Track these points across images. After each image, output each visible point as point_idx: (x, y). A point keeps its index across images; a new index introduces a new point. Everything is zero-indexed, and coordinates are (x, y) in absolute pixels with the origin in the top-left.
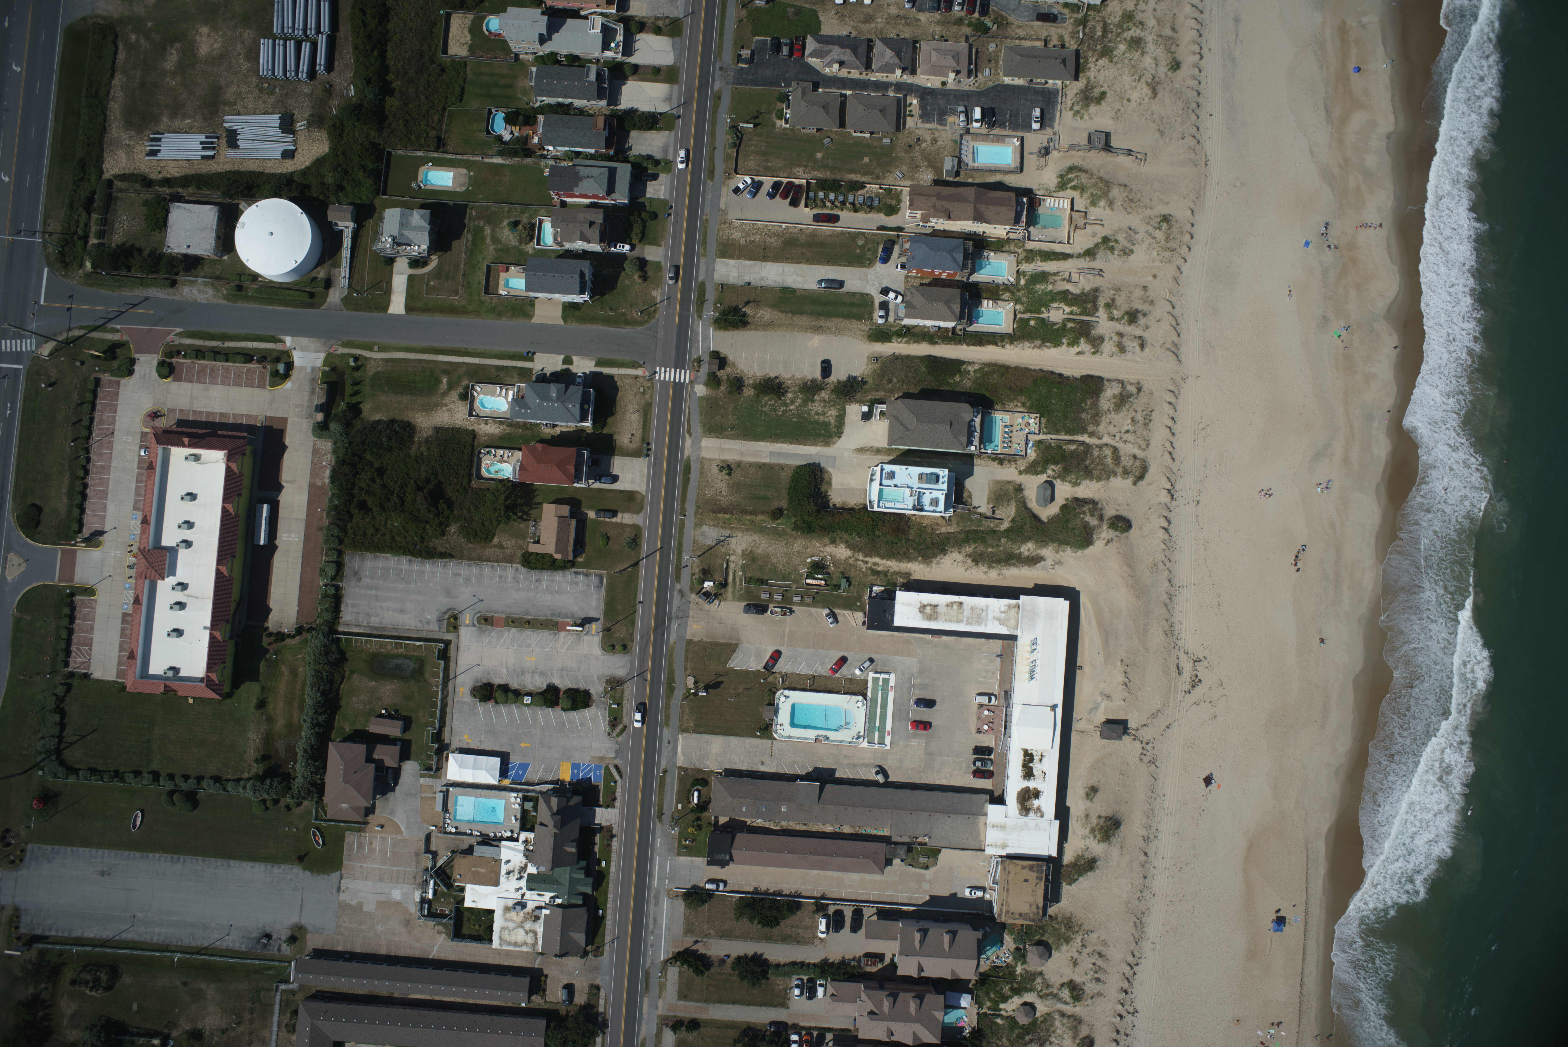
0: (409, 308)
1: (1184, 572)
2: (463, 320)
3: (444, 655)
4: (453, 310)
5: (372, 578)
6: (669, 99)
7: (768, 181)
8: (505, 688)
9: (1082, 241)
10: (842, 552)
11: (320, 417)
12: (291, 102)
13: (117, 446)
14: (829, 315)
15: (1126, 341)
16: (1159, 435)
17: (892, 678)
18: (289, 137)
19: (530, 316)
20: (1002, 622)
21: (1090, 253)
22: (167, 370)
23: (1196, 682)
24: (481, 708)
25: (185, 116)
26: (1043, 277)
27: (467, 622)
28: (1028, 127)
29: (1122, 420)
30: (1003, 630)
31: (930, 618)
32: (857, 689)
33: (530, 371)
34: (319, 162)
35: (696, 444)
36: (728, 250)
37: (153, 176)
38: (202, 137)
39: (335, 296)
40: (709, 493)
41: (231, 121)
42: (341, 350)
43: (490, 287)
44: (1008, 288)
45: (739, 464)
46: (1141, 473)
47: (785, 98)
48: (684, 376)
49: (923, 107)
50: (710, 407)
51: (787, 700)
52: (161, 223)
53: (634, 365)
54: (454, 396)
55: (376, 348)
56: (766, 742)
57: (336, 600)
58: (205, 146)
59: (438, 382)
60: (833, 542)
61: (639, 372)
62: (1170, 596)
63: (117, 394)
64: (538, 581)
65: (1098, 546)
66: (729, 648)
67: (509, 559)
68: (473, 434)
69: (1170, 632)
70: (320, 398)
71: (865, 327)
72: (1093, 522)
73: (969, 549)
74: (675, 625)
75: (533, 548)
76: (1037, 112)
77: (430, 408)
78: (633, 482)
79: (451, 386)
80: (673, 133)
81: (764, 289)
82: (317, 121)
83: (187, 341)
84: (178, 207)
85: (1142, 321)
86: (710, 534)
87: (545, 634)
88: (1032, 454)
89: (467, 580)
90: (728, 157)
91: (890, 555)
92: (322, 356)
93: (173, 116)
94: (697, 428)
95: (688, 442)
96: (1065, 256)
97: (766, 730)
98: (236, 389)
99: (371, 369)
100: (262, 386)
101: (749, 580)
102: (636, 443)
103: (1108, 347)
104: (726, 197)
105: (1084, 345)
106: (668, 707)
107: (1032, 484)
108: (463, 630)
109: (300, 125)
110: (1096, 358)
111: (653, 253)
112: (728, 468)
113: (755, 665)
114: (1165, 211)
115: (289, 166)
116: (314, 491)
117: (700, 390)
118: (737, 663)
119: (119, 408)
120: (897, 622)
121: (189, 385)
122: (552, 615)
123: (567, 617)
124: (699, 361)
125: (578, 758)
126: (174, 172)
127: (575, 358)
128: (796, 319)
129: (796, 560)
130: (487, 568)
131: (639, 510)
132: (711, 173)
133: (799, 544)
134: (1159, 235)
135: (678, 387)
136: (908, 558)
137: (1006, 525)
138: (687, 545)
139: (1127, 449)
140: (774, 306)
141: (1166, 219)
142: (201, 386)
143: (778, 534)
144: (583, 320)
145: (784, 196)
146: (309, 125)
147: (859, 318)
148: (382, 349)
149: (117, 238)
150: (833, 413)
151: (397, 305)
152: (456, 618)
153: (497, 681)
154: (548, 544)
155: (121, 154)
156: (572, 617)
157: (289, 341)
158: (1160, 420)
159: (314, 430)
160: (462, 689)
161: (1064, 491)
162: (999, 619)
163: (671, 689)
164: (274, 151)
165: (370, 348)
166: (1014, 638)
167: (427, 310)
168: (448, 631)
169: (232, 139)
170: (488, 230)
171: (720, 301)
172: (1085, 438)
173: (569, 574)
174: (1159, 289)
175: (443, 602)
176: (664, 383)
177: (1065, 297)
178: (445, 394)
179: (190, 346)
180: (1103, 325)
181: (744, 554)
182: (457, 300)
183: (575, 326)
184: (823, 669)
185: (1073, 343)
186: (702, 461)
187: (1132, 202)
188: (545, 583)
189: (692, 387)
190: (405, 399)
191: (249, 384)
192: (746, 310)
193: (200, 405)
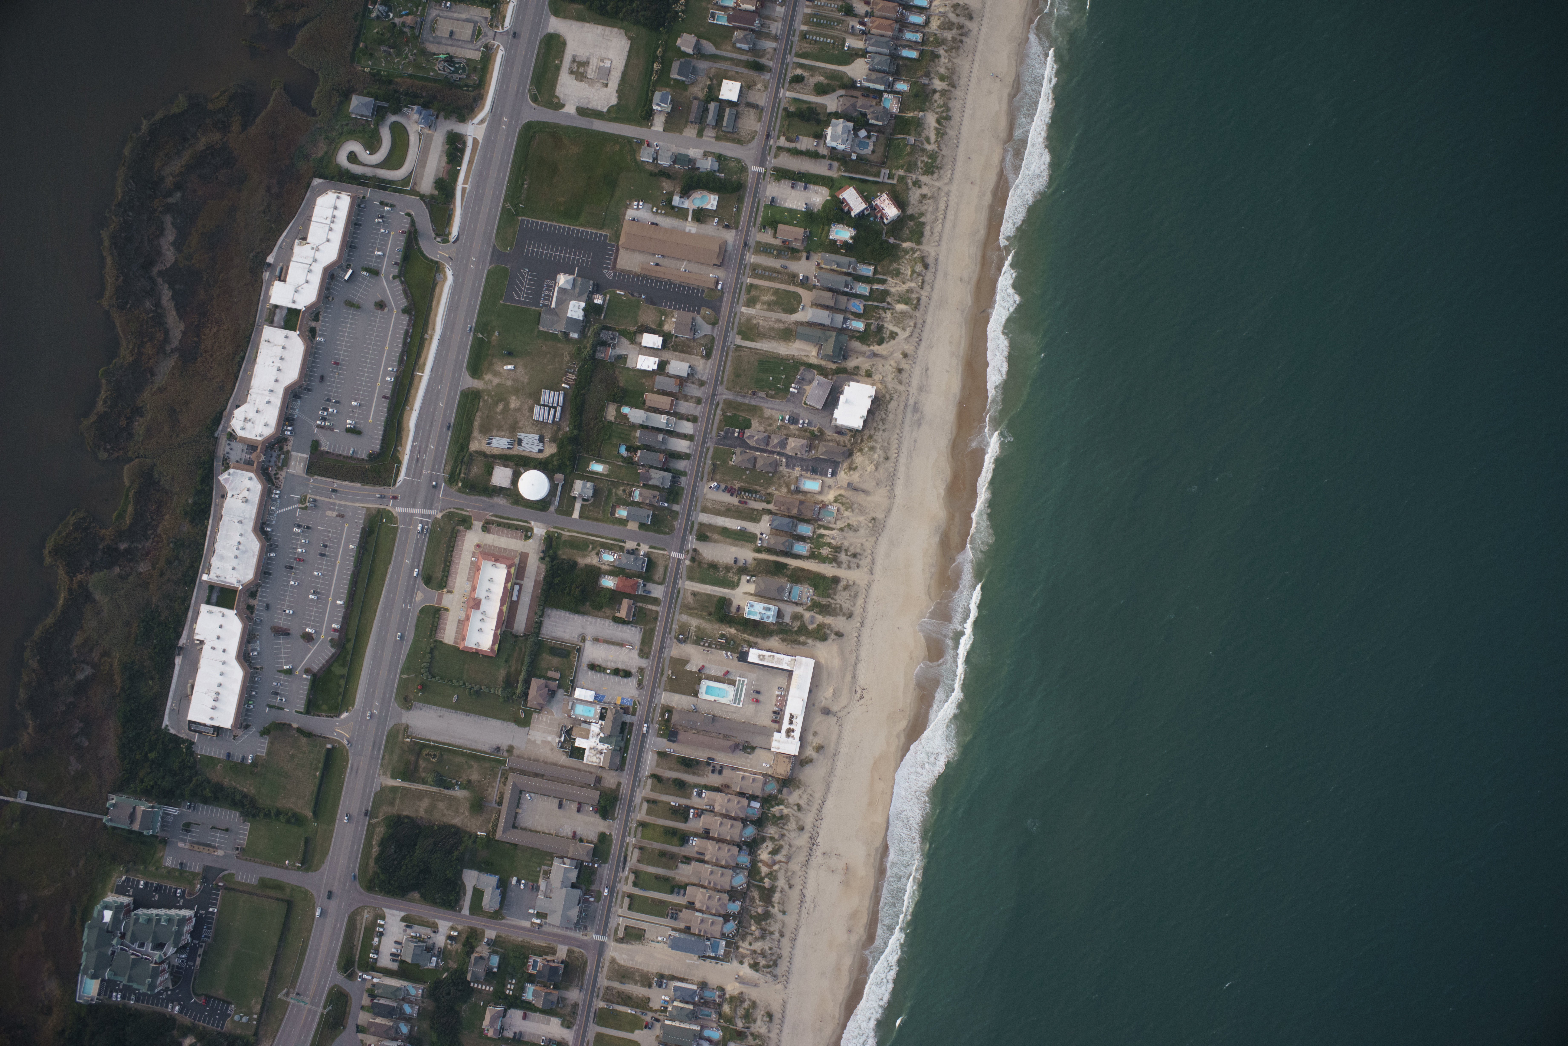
0: (580, 517)
1: (863, 655)
2: (601, 524)
3: (579, 650)
4: (597, 520)
5: (554, 618)
6: (689, 447)
7: (723, 486)
8: (599, 666)
9: (840, 524)
10: (733, 631)
11: (542, 555)
12: (544, 431)
13: (463, 556)
14: (740, 540)
15: (852, 565)
16: (860, 601)
17: (746, 680)
18: (542, 444)
19: (626, 526)
20: (788, 665)
21: (842, 529)
22: (485, 529)
23: (862, 697)
24: (590, 672)
25: (502, 431)
26: (822, 536)
27: (589, 639)
28: (826, 475)
29: (845, 594)
30: (788, 668)
31: (762, 660)
32: (732, 683)
33: (623, 547)
34: (552, 456)
35: (683, 583)
36: (704, 510)
37: (488, 453)
38: (508, 440)
39: (552, 509)
40: (686, 602)
41: (520, 435)
42: (552, 530)
43: (613, 513)
44: (809, 538)
45: (698, 593)
46: (850, 616)
47: (734, 453)
48: (682, 556)
49: (787, 462)
50: (690, 569)
51: (705, 683)
52: (490, 472)
53: (663, 549)
54: (594, 553)
55: (566, 530)
56: (695, 699)
57: (540, 624)
58: (509, 444)
59: (588, 547)
60: (730, 627)
61: (665, 553)
62: (856, 664)
63: (465, 535)
64: (618, 627)
65: (830, 641)
66: (686, 662)
67: (607, 618)
68: (600, 568)
69: (854, 677)
70: (542, 548)
71: (753, 546)
72: (828, 632)
73: (781, 636)
74: (667, 650)
75: (617, 615)
76: (830, 470)
77: (584, 556)
78: (658, 594)
79: (593, 549)
80: (689, 461)
81: (717, 527)
82: (553, 440)
83: (494, 518)
84: (497, 467)
85: (859, 557)
86: (685, 618)
87: (617, 648)
88: (809, 603)
89: (591, 623)
90: (709, 474)
91: (751, 635)
92: (545, 531)
93: (498, 431)
94: (684, 577)
95: (680, 581)
96: (832, 529)
97: (696, 695)
98: (510, 539)
99: (563, 539)
100: (521, 539)
101: (697, 637)
102: (661, 580)
103: (845, 566)
104: (706, 490)
105: (834, 564)
106: (660, 680)
107: (807, 615)
108: (587, 642)
109: (546, 440)
110: (839, 570)
111: (676, 507)
112: (694, 594)
113: (695, 669)
114: (874, 515)
115: (540, 456)
116: (536, 582)
117: (687, 562)
118: (688, 668)
119: (465, 541)
120: (749, 660)
121: (493, 535)
122: (621, 641)
124: (688, 551)
125: (624, 695)
126: (496, 452)
127: (641, 545)
128: (727, 540)
129: (715, 632)
130: (598, 620)
131: (658, 605)
132: (702, 478)
133: (717, 626)
134: (871, 525)
135: (679, 560)
136: (757, 636)
137: (796, 629)
138: (675, 621)
139: (845, 606)
140: (720, 534)
141: (874, 519)
142: (498, 537)
143: (710, 621)
144: (646, 530)
145: (729, 491)
146: (550, 441)
147: (751, 542)
148: (569, 531)
149: (472, 475)
150: (736, 578)
151: (576, 515)
152: (585, 637)
153: (597, 663)
154: (623, 614)
155: (476, 442)
156: (628, 642)
157: (533, 523)
158: (861, 596)
159: (539, 559)
160: (584, 664)
161: (820, 618)
162: (786, 663)
163: (662, 674)
164: (535, 449)
165: (563, 530)
166: (791, 672)
167: (588, 518)
168: (581, 642)
169: (520, 442)
170: (614, 490)
171: (699, 529)
172: (830, 600)
173: (629, 627)
174: (868, 545)
175: (581, 631)
176: (674, 558)
177: (829, 545)
178: (591, 551)
179: (495, 520)
180: (843, 557)
181: (696, 627)
182: (600, 516)
183: (643, 532)
184: (720, 674)
185: (831, 563)
186: (685, 589)
187: (862, 511)
188: (620, 628)
189: (685, 561)
190: (575, 551)
191: (516, 538)
192: (709, 534)
193: (497, 544)
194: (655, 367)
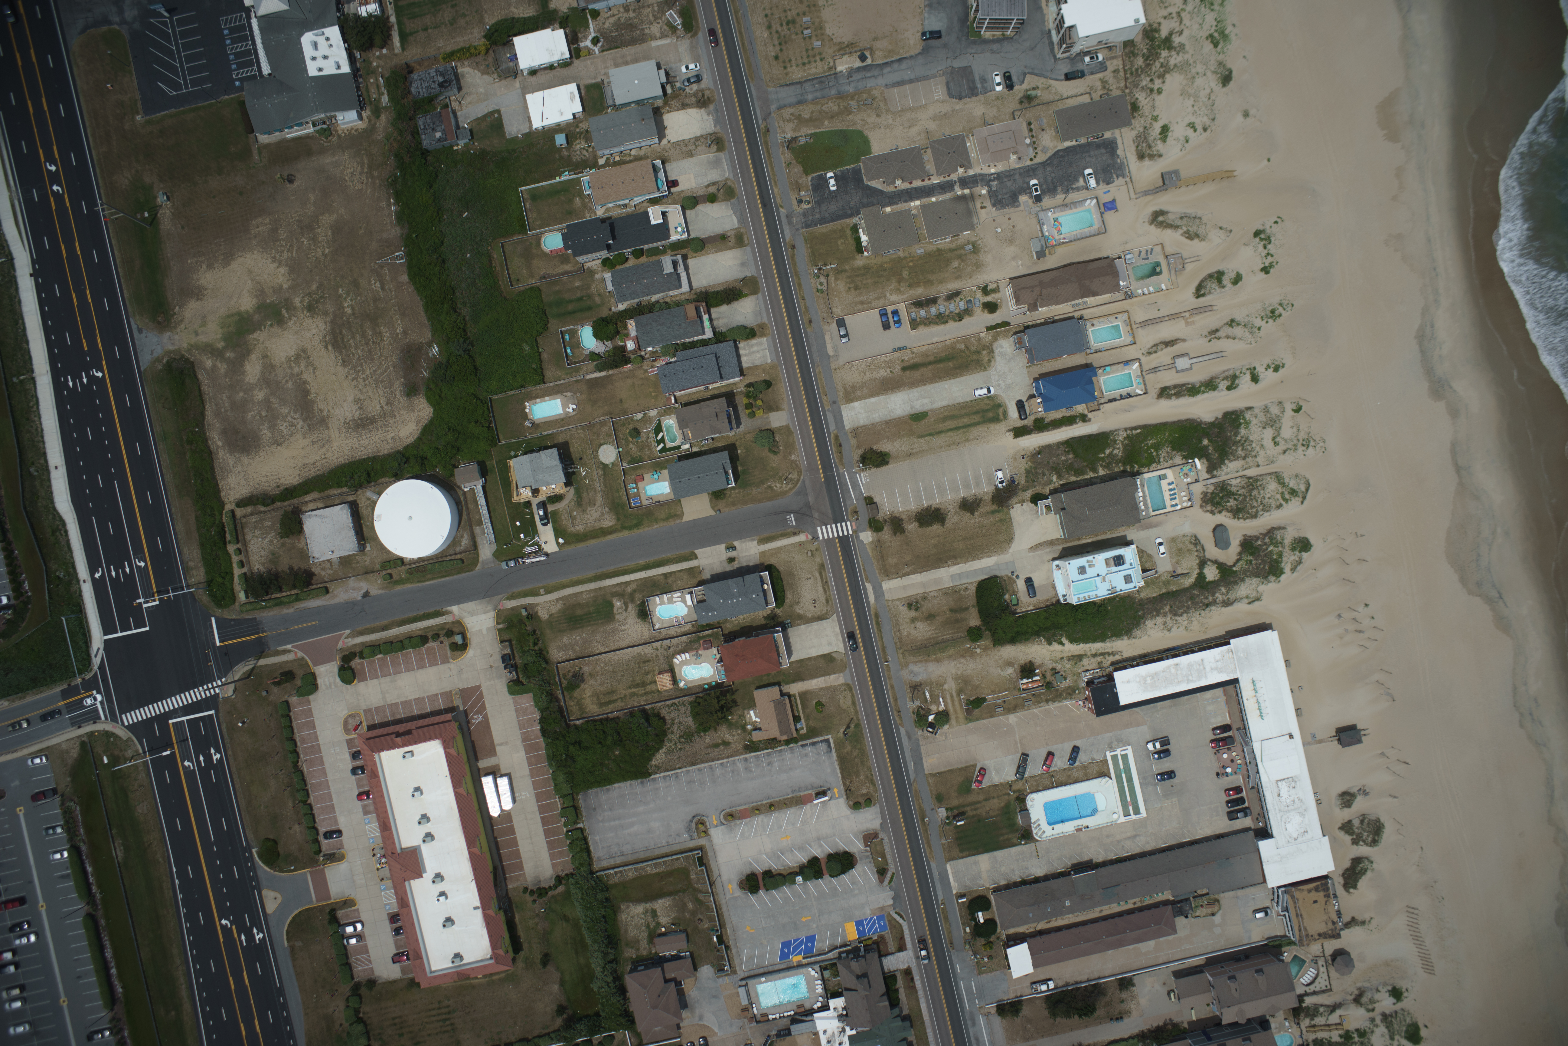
0: (561, 543)
2: (617, 539)
3: (703, 860)
4: (604, 533)
5: (611, 809)
6: (744, 263)
8: (769, 874)
10: (1048, 648)
11: (511, 675)
13: (328, 760)
14: (965, 428)
17: (1129, 751)
19: (680, 516)
20: (1220, 671)
21: (1198, 292)
22: (350, 674)
24: (753, 898)
27: (715, 823)
28: (1095, 184)
30: (1222, 679)
31: (1154, 687)
32: (1099, 771)
33: (697, 570)
34: (427, 429)
35: (878, 589)
36: (851, 396)
37: (272, 491)
39: (484, 556)
40: (906, 633)
42: (508, 605)
43: (635, 501)
45: (924, 597)
47: (857, 227)
48: (847, 528)
49: (992, 195)
50: (881, 551)
51: (1038, 802)
52: (297, 537)
53: (794, 532)
54: (632, 615)
55: (542, 591)
56: (1031, 847)
57: (584, 840)
59: (612, 606)
61: (802, 538)
63: (310, 710)
64: (769, 764)
65: (1287, 569)
66: (968, 771)
67: (735, 753)
71: (1004, 427)
72: (1274, 549)
73: (1168, 613)
74: (911, 764)
75: (753, 734)
78: (830, 644)
79: (626, 606)
80: (760, 295)
81: (896, 421)
82: (412, 389)
83: (358, 642)
84: (310, 516)
86: (919, 672)
87: (792, 812)
89: (702, 782)
90: (820, 303)
91: (1095, 638)
92: (492, 614)
93: (271, 428)
94: (875, 574)
95: (871, 589)
97: (1027, 835)
98: (421, 671)
99: (544, 614)
100: (445, 661)
101: (968, 702)
102: (820, 611)
103: (1243, 377)
104: (832, 343)
106: (927, 842)
108: (713, 832)
109: (399, 395)
110: (1234, 393)
111: (777, 420)
112: (916, 604)
115: (399, 442)
117: (867, 537)
119: (317, 723)
120: (1123, 702)
121: (375, 681)
122: (793, 792)
123: (807, 789)
124: (856, 510)
125: (859, 915)
126: (291, 480)
127: (736, 543)
128: (935, 442)
129: (1005, 671)
130: (717, 766)
131: (843, 668)
132: (810, 324)
133: (1004, 653)
135: (844, 541)
136: (1112, 636)
137: (1195, 578)
138: (900, 688)
139: (1286, 469)
140: (911, 434)
142: (388, 679)
143: (980, 651)
144: (732, 504)
146: (406, 396)
147: (996, 419)
148: (548, 592)
150: (999, 520)
151: (549, 544)
152: (703, 823)
153: (760, 869)
154: (770, 729)
155: (235, 479)
156: (813, 788)
159: (509, 687)
160: (730, 886)
161: (1239, 527)
162: (1216, 669)
163: (926, 825)
165: (535, 593)
166: (1235, 682)
167: (579, 540)
168: (699, 837)
171: (858, 446)
172: (1246, 470)
173: (797, 749)
175: (686, 811)
176: (829, 542)
178: (622, 617)
179: (363, 643)
181: (956, 679)
182: (606, 522)
183: (727, 513)
184: (1062, 763)
186: (890, 603)
188: (776, 764)
189: (858, 537)
190: (587, 632)
191: (433, 663)
192: (885, 446)
193: (393, 697)
194: (578, 107)
